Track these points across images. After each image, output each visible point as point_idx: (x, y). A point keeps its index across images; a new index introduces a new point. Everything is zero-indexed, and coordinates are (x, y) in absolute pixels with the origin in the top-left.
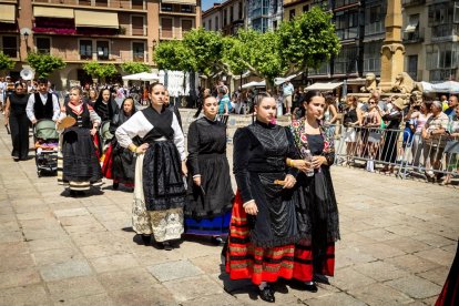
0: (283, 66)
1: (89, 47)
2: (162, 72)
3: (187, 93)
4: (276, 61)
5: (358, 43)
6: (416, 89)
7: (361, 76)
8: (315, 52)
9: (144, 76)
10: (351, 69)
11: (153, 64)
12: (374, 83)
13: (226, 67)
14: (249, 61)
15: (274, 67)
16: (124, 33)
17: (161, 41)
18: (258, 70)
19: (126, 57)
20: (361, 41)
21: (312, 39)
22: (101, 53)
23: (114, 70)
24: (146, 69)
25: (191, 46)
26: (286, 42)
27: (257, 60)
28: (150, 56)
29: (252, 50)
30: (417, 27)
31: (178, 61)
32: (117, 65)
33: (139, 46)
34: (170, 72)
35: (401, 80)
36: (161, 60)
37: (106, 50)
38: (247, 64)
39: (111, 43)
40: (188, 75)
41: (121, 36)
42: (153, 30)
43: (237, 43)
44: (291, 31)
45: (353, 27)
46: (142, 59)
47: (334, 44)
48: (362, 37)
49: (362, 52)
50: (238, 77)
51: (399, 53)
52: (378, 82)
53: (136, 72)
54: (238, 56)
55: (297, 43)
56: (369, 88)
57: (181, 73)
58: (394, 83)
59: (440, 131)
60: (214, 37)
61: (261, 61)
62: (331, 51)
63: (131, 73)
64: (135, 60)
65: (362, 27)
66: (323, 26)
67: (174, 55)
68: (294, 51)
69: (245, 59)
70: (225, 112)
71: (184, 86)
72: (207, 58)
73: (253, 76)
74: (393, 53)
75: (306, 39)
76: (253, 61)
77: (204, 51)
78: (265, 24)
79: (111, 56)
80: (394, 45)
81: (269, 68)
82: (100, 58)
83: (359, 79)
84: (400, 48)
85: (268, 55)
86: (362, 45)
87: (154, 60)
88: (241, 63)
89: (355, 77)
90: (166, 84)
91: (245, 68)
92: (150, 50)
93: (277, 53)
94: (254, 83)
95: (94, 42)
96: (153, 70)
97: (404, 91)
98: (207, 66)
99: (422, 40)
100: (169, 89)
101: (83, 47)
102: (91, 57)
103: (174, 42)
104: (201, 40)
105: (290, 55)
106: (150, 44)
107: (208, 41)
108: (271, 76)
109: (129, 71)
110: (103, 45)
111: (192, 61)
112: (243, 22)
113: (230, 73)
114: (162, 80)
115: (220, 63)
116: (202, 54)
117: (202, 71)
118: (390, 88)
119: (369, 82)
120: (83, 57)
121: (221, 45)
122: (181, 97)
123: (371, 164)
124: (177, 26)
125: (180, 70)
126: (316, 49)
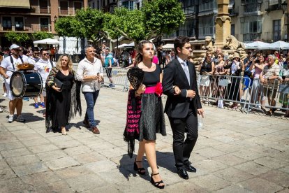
0: (146, 33)
1: (9, 22)
2: (61, 38)
3: (79, 53)
4: (141, 29)
5: (194, 17)
6: (240, 46)
7: (197, 39)
8: (168, 22)
9: (48, 41)
10: (190, 34)
11: (55, 32)
12: (211, 43)
13: (106, 34)
14: (123, 29)
15: (140, 34)
16: (34, 12)
17: (60, 17)
18: (129, 36)
19: (36, 28)
20: (196, 16)
21: (166, 14)
22: (18, 26)
23: (27, 38)
24: (50, 36)
25: (81, 20)
26: (148, 16)
27: (129, 28)
28: (52, 27)
29: (125, 22)
30: (234, 6)
31: (72, 30)
32: (29, 34)
33: (45, 21)
34: (67, 38)
35: (230, 41)
36: (60, 30)
37: (21, 23)
38: (122, 31)
39: (24, 19)
40: (80, 40)
41: (32, 14)
42: (54, 10)
43: (113, 17)
44: (151, 8)
45: (191, 6)
46: (47, 30)
47: (181, 17)
48: (197, 13)
49: (197, 23)
50: (115, 41)
51: (228, 22)
52: (213, 43)
53: (43, 38)
54: (115, 26)
55: (156, 16)
56: (207, 47)
57: (75, 39)
58: (225, 43)
59: (274, 77)
60: (98, 14)
61: (132, 29)
62: (179, 22)
63: (39, 39)
64: (42, 30)
65: (197, 7)
66: (174, 5)
67: (70, 26)
68: (154, 22)
69: (120, 28)
70: (109, 65)
71: (77, 47)
72: (93, 28)
73: (125, 40)
74: (223, 22)
75: (162, 14)
76: (126, 29)
77: (92, 23)
78: (132, 5)
79: (25, 28)
80: (224, 17)
81: (137, 35)
82: (17, 29)
83: (196, 41)
84: (228, 19)
85: (136, 25)
86: (197, 18)
87: (56, 30)
88: (117, 31)
89: (193, 40)
90: (64, 46)
91: (120, 34)
92: (53, 23)
93: (142, 23)
94: (124, 45)
95: (13, 18)
96: (55, 37)
97: (232, 48)
98: (93, 33)
99: (237, 14)
100: (67, 49)
101: (5, 22)
102: (10, 29)
103: (70, 18)
104: (88, 15)
105: (151, 25)
106: (53, 19)
107: (94, 16)
108: (138, 39)
109: (38, 37)
110: (19, 20)
111: (82, 30)
112: (116, 4)
113: (109, 38)
114: (61, 44)
115: (103, 31)
116: (90, 25)
117: (89, 37)
118: (223, 46)
119: (208, 43)
120: (5, 29)
121: (102, 19)
122: (75, 55)
123: (221, 102)
124: (71, 7)
125: (74, 36)
126: (169, 20)
